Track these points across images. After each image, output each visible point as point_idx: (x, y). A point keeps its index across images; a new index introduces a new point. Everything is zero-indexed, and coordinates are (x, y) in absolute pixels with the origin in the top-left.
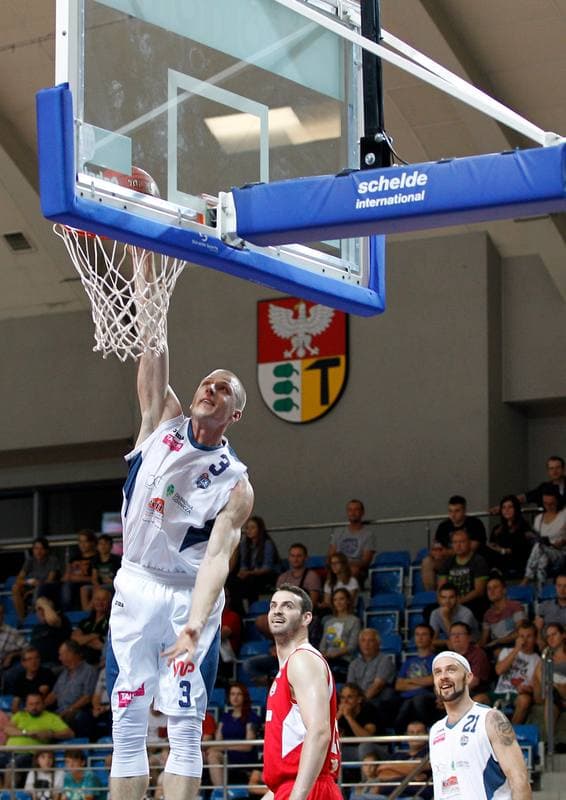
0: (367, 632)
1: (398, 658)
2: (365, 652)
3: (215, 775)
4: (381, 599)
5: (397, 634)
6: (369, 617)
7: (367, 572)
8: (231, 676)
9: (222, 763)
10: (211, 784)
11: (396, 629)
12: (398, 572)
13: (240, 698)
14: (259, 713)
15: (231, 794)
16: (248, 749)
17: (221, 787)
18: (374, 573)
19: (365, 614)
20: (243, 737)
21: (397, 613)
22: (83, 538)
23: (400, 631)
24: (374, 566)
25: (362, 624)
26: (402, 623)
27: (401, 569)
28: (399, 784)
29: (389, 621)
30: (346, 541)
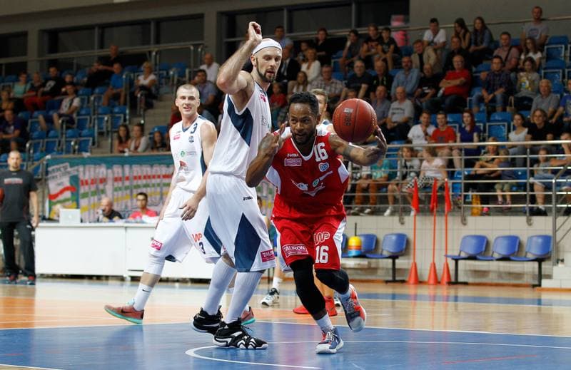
0: (544, 82)
1: (562, 96)
2: (543, 93)
3: (457, 163)
4: (551, 63)
5: (561, 83)
6: (545, 73)
7: (543, 48)
8: (466, 106)
9: (460, 156)
10: (454, 167)
11: (561, 80)
12: (562, 47)
13: (469, 119)
14: (482, 128)
15: (466, 173)
16: (475, 148)
17: (460, 169)
18: (548, 49)
19: (543, 71)
20: (472, 140)
21: (561, 71)
22: (372, 28)
23: (562, 81)
24: (547, 45)
25: (541, 77)
26: (564, 77)
27: (563, 46)
28: (562, 168)
29: (557, 75)
30: (531, 30)
